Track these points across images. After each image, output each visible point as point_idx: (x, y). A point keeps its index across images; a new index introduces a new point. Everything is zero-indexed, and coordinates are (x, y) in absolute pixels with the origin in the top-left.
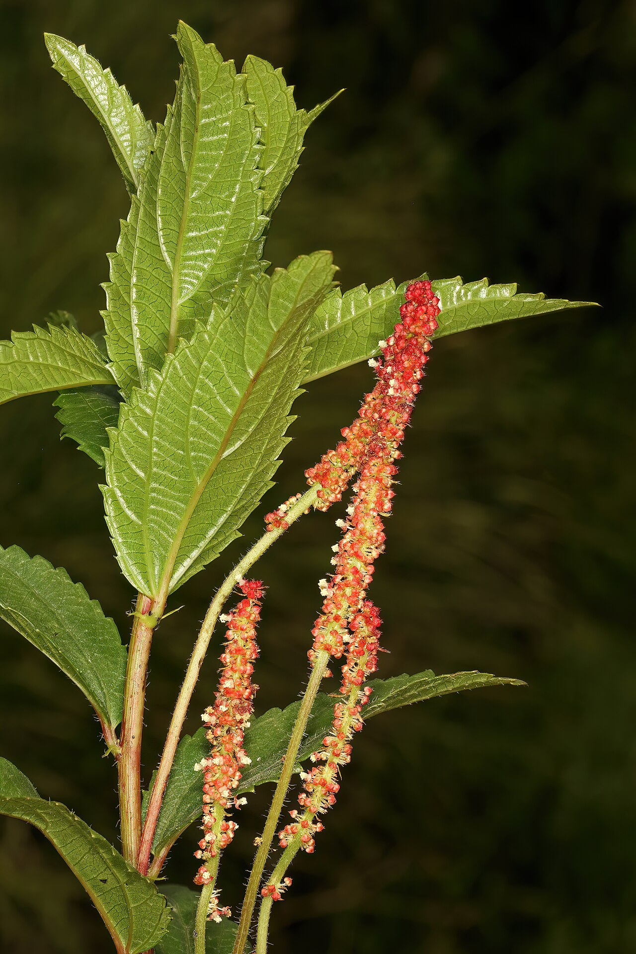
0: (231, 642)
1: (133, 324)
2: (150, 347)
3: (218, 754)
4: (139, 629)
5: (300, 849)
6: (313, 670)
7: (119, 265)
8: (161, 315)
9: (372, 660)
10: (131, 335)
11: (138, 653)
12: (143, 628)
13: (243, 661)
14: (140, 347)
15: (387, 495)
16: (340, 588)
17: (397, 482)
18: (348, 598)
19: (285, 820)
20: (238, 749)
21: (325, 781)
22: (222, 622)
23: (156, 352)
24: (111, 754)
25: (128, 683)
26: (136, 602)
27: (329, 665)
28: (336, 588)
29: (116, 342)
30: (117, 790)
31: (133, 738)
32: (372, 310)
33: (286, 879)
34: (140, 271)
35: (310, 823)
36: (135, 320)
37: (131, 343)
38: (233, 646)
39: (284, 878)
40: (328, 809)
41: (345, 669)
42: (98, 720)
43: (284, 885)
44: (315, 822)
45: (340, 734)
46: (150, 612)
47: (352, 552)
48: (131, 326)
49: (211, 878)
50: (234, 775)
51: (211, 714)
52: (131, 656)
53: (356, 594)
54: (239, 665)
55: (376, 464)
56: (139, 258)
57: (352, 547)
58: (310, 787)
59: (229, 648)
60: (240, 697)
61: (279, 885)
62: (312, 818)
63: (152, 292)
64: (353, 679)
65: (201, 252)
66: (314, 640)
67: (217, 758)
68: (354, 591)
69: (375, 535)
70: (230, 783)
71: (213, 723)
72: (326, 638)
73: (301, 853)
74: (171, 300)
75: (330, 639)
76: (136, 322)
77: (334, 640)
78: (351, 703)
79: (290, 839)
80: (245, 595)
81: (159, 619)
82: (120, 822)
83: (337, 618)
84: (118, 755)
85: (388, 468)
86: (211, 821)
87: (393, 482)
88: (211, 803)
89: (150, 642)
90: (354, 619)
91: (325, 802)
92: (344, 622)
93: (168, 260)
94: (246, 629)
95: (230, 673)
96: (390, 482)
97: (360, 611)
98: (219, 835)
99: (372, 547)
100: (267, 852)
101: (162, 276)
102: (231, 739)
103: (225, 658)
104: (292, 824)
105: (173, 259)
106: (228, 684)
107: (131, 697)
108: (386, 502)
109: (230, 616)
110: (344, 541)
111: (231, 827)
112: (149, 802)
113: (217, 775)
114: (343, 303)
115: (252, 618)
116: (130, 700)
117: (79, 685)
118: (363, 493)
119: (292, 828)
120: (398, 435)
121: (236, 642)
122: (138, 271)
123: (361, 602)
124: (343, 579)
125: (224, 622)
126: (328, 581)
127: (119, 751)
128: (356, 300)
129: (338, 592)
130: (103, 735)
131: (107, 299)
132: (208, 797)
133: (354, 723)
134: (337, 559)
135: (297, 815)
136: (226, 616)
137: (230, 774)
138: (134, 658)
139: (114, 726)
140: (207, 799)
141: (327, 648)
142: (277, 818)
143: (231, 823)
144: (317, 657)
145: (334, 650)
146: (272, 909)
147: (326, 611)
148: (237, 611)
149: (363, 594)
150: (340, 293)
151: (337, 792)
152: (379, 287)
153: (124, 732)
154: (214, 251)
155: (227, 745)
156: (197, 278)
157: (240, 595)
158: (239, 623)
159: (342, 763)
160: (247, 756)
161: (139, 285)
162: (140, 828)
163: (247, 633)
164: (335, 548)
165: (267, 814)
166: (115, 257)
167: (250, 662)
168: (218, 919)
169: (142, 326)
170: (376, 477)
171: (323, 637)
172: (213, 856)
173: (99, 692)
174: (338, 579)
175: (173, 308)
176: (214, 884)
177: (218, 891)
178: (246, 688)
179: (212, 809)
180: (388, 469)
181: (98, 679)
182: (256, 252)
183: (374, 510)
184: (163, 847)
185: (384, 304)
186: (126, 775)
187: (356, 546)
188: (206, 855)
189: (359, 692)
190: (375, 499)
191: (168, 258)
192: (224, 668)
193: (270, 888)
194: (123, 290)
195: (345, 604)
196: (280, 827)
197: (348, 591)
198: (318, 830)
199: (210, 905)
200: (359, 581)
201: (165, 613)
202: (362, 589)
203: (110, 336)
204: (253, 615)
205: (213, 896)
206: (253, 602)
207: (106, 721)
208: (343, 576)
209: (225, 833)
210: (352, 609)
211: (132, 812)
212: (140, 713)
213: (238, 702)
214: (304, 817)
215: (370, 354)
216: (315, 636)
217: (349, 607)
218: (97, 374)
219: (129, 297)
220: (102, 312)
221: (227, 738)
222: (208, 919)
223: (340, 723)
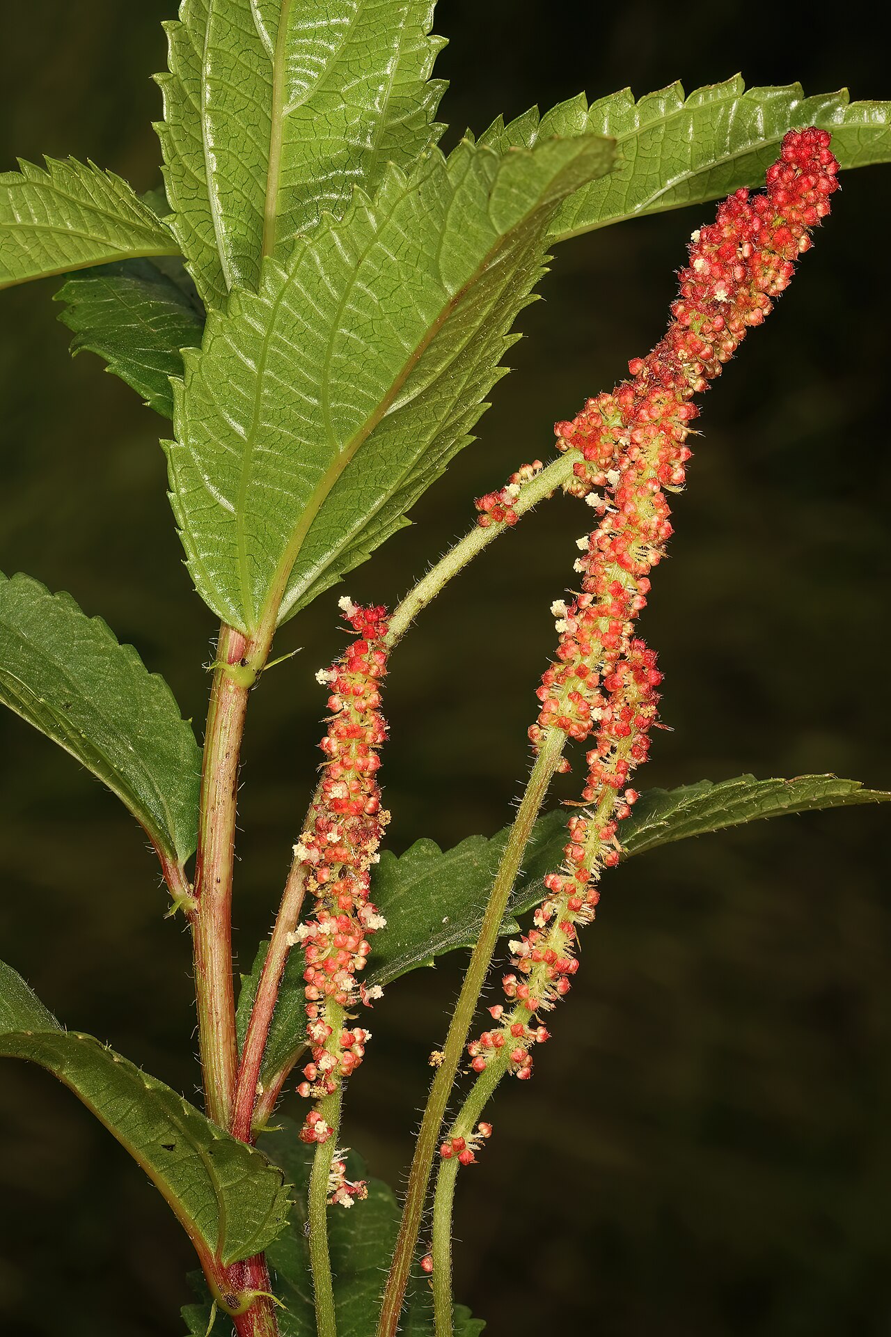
0: (338, 716)
1: (206, 148)
2: (235, 189)
3: (326, 913)
4: (223, 689)
5: (507, 1073)
6: (538, 760)
7: (184, 42)
8: (255, 133)
9: (641, 743)
10: (203, 168)
11: (223, 732)
12: (231, 688)
13: (361, 748)
14: (217, 189)
15: (679, 455)
16: (588, 617)
17: (696, 432)
18: (603, 636)
19: (482, 1024)
20: (362, 902)
21: (554, 954)
22: (321, 683)
23: (245, 198)
24: (179, 911)
25: (206, 786)
26: (216, 641)
27: (566, 752)
28: (582, 616)
29: (179, 179)
30: (193, 973)
31: (218, 881)
32: (641, 135)
33: (481, 1126)
34: (218, 54)
35: (526, 1027)
36: (209, 141)
37: (203, 180)
38: (342, 724)
39: (478, 1123)
40: (556, 1002)
41: (594, 757)
42: (153, 850)
43: (478, 1135)
44: (533, 1025)
45: (581, 872)
46: (244, 660)
47: (613, 554)
48: (202, 151)
49: (330, 1130)
50: (357, 948)
51: (309, 846)
52: (211, 737)
53: (616, 630)
54: (355, 758)
55: (662, 400)
56: (216, 33)
57: (613, 546)
58: (527, 965)
59: (336, 728)
60: (359, 812)
61: (470, 1137)
62: (528, 1019)
63: (238, 92)
64: (608, 777)
65: (324, 22)
66: (540, 707)
67: (326, 923)
68: (614, 624)
69: (654, 526)
70: (350, 964)
71: (316, 861)
72: (562, 705)
73: (508, 1081)
74: (271, 107)
75: (568, 708)
76: (212, 144)
77: (575, 708)
78: (601, 818)
79: (491, 1055)
80: (357, 633)
81: (259, 672)
82: (197, 1030)
83: (582, 673)
84: (191, 912)
85: (683, 409)
86: (324, 1034)
87: (689, 431)
88: (320, 1000)
89: (243, 712)
90: (615, 671)
91: (551, 990)
92: (593, 678)
93: (266, 37)
94: (363, 692)
95: (340, 771)
96: (684, 432)
97: (623, 656)
98: (340, 1055)
99: (649, 546)
100: (453, 1076)
101: (256, 63)
102: (348, 887)
103: (328, 745)
104: (494, 1031)
105: (275, 36)
106: (337, 792)
107: (213, 808)
108: (676, 466)
109: (334, 671)
110: (600, 533)
111: (358, 1038)
112: (255, 993)
113: (328, 951)
114: (590, 120)
115: (372, 673)
116: (210, 815)
117: (118, 792)
118: (636, 450)
119: (494, 1038)
120: (703, 353)
121: (346, 716)
122: (214, 55)
123: (626, 643)
124: (595, 601)
125: (325, 683)
126: (567, 603)
127: (194, 905)
128: (613, 116)
129: (585, 624)
130: (164, 877)
131: (165, 102)
132: (314, 989)
133: (604, 851)
134: (586, 564)
135: (503, 1014)
136: (326, 674)
137: (349, 947)
138: (216, 740)
139: (182, 860)
140: (312, 993)
141: (563, 725)
142: (471, 1017)
143: (356, 1031)
144: (544, 738)
145: (575, 727)
146: (457, 1179)
147: (562, 656)
148: (346, 661)
149: (628, 628)
150: (584, 102)
151: (574, 972)
152: (655, 94)
153: (202, 872)
154: (346, 20)
155: (342, 898)
156: (317, 68)
157: (350, 634)
158: (349, 684)
159: (583, 921)
160: (376, 914)
161: (216, 80)
162: (233, 1039)
163: (365, 698)
164: (582, 543)
165: (453, 1010)
166: (177, 28)
167: (374, 749)
168: (348, 1202)
169: (223, 153)
170: (662, 425)
171: (557, 704)
172: (330, 1093)
173: (151, 803)
174: (587, 600)
175: (275, 122)
176: (337, 1140)
177: (343, 1151)
178: (370, 796)
179: (322, 1010)
180: (683, 412)
181: (149, 779)
182: (421, 20)
183: (654, 481)
184: (276, 1071)
185: (661, 125)
186: (206, 946)
187: (620, 545)
188: (318, 1091)
189: (616, 799)
190: (658, 462)
191: (265, 33)
192: (328, 763)
193: (456, 1143)
194: (189, 87)
195: (596, 646)
196: (474, 1034)
197: (604, 624)
198: (539, 1039)
199: (332, 1177)
200: (623, 607)
201: (268, 661)
202: (628, 619)
203: (169, 167)
204: (375, 667)
205: (335, 1160)
206: (373, 644)
207: (167, 853)
208: (594, 595)
209: (348, 1050)
210: (607, 654)
211: (219, 1012)
212: (229, 837)
213: (356, 820)
214: (514, 1017)
215: (631, 211)
216: (542, 700)
217: (604, 650)
218: (137, 239)
219: (200, 99)
220: (156, 125)
221: (342, 886)
222: (330, 1201)
223: (581, 853)
